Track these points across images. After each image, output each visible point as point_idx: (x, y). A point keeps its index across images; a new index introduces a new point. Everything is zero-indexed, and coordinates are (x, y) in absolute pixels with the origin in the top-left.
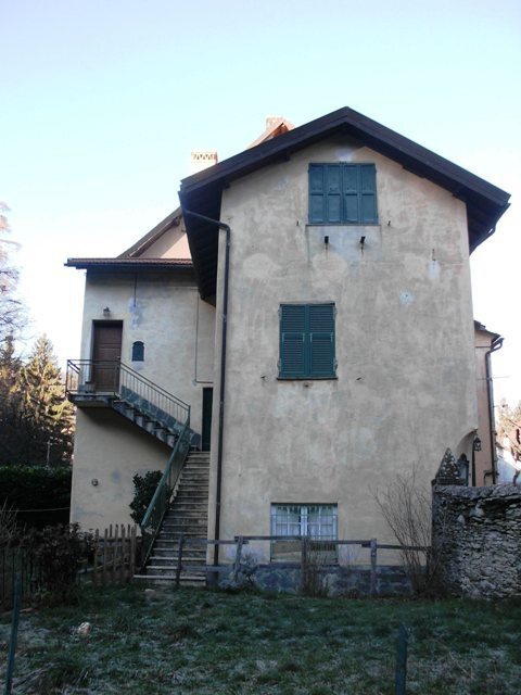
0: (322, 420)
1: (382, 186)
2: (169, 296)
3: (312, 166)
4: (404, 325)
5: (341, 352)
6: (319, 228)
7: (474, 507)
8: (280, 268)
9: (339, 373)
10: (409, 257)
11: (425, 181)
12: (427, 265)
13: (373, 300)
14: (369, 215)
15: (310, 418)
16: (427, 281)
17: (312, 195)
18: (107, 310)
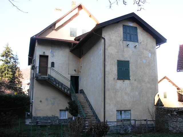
0: (127, 90)
1: (139, 33)
2: (61, 50)
3: (123, 25)
4: (144, 67)
5: (131, 73)
6: (126, 42)
7: (174, 112)
8: (117, 51)
9: (131, 78)
10: (145, 51)
11: (147, 33)
12: (148, 54)
13: (138, 61)
14: (136, 40)
15: (125, 89)
16: (148, 57)
17: (124, 33)
18: (44, 52)
